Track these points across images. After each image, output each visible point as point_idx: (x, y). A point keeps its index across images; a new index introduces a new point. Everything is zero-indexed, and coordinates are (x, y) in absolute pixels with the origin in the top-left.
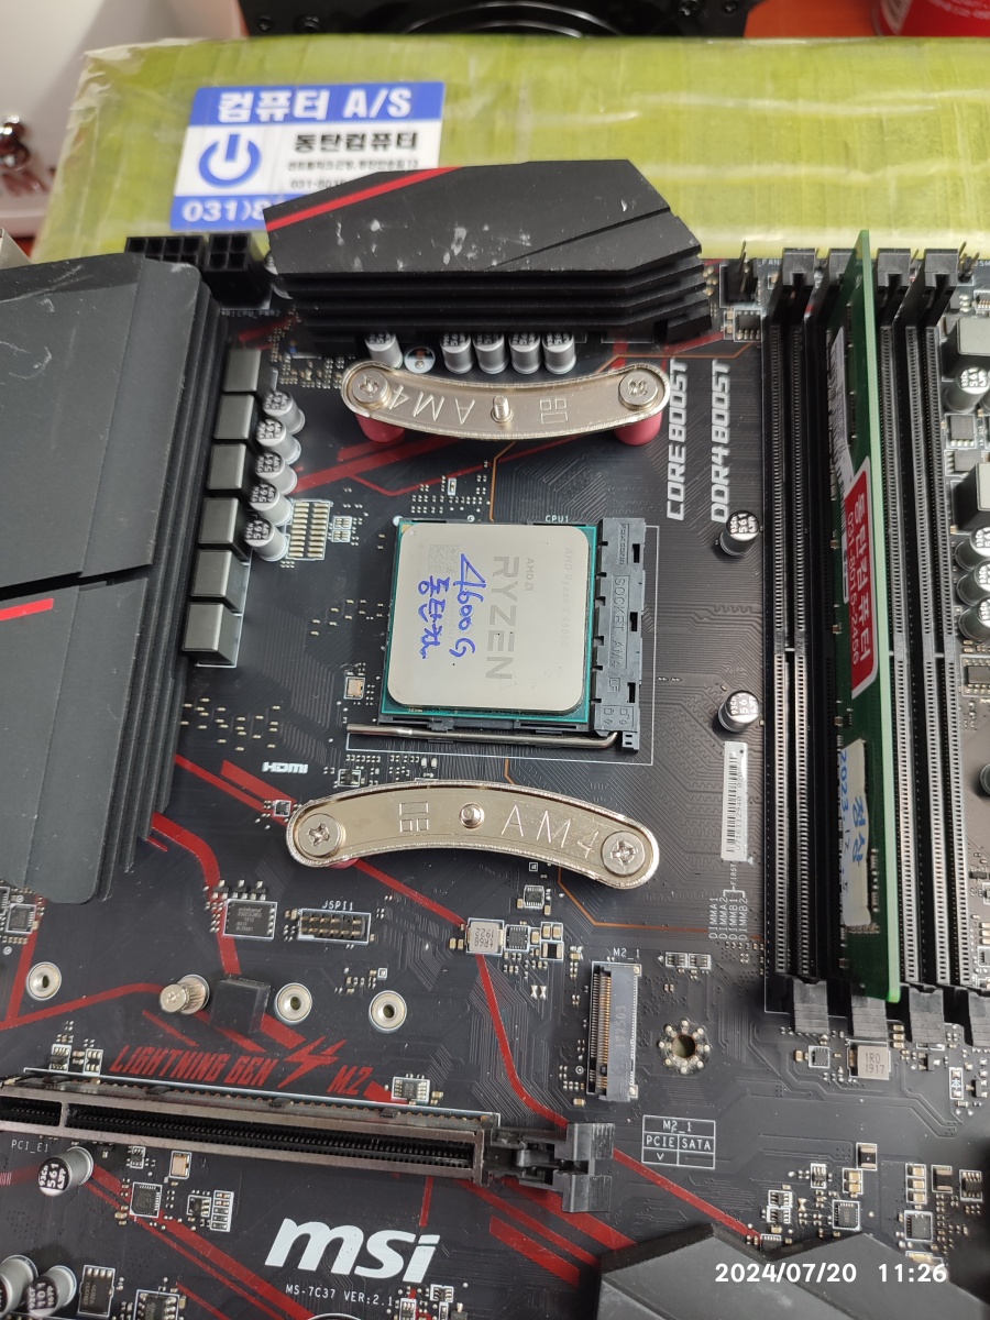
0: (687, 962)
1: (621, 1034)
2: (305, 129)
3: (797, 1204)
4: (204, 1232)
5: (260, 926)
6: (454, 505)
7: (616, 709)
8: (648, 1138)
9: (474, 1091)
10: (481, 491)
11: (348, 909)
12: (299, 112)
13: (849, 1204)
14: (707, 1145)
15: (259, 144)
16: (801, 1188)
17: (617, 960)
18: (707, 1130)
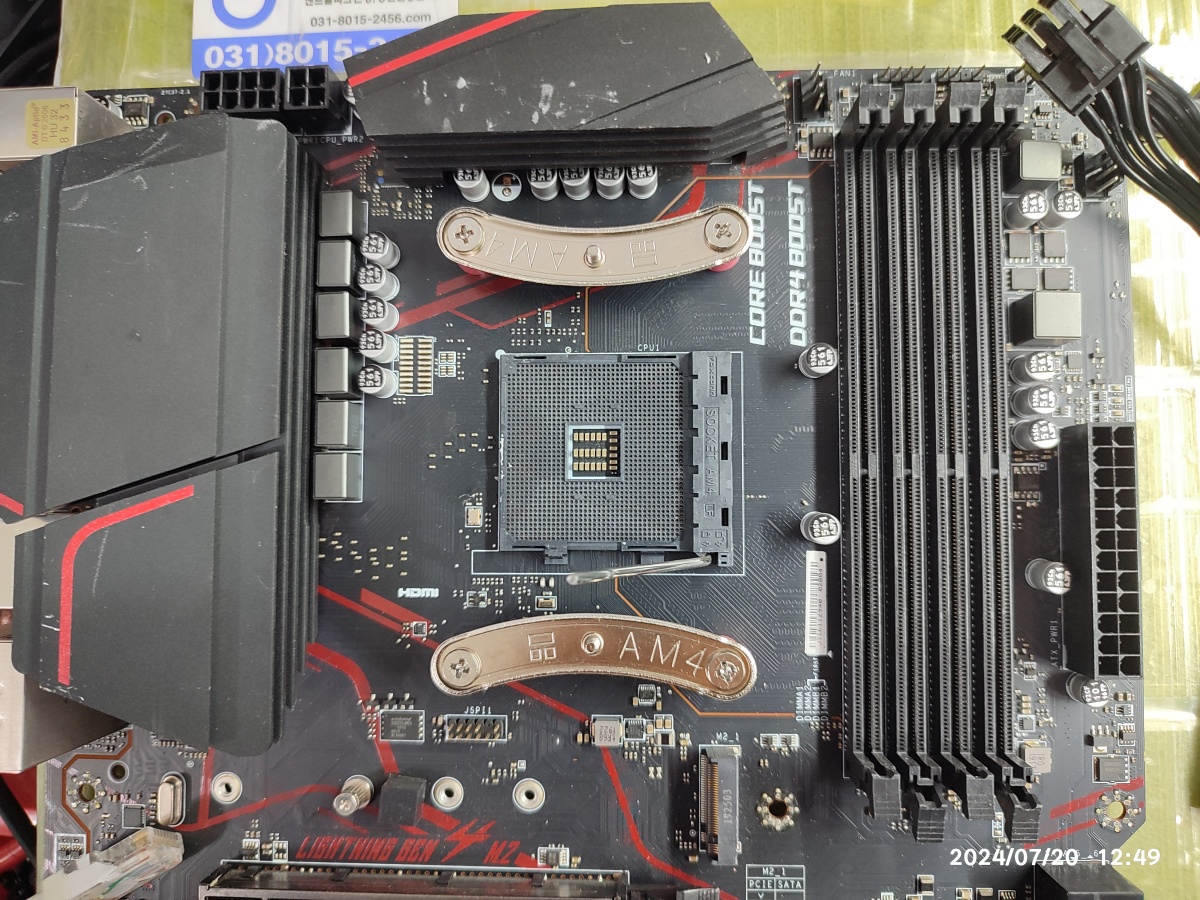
0: (778, 741)
1: (728, 812)
5: (412, 732)
6: (551, 336)
7: (712, 534)
8: (751, 882)
9: (606, 854)
10: (576, 322)
11: (487, 713)
14: (798, 884)
17: (720, 742)
18: (797, 873)
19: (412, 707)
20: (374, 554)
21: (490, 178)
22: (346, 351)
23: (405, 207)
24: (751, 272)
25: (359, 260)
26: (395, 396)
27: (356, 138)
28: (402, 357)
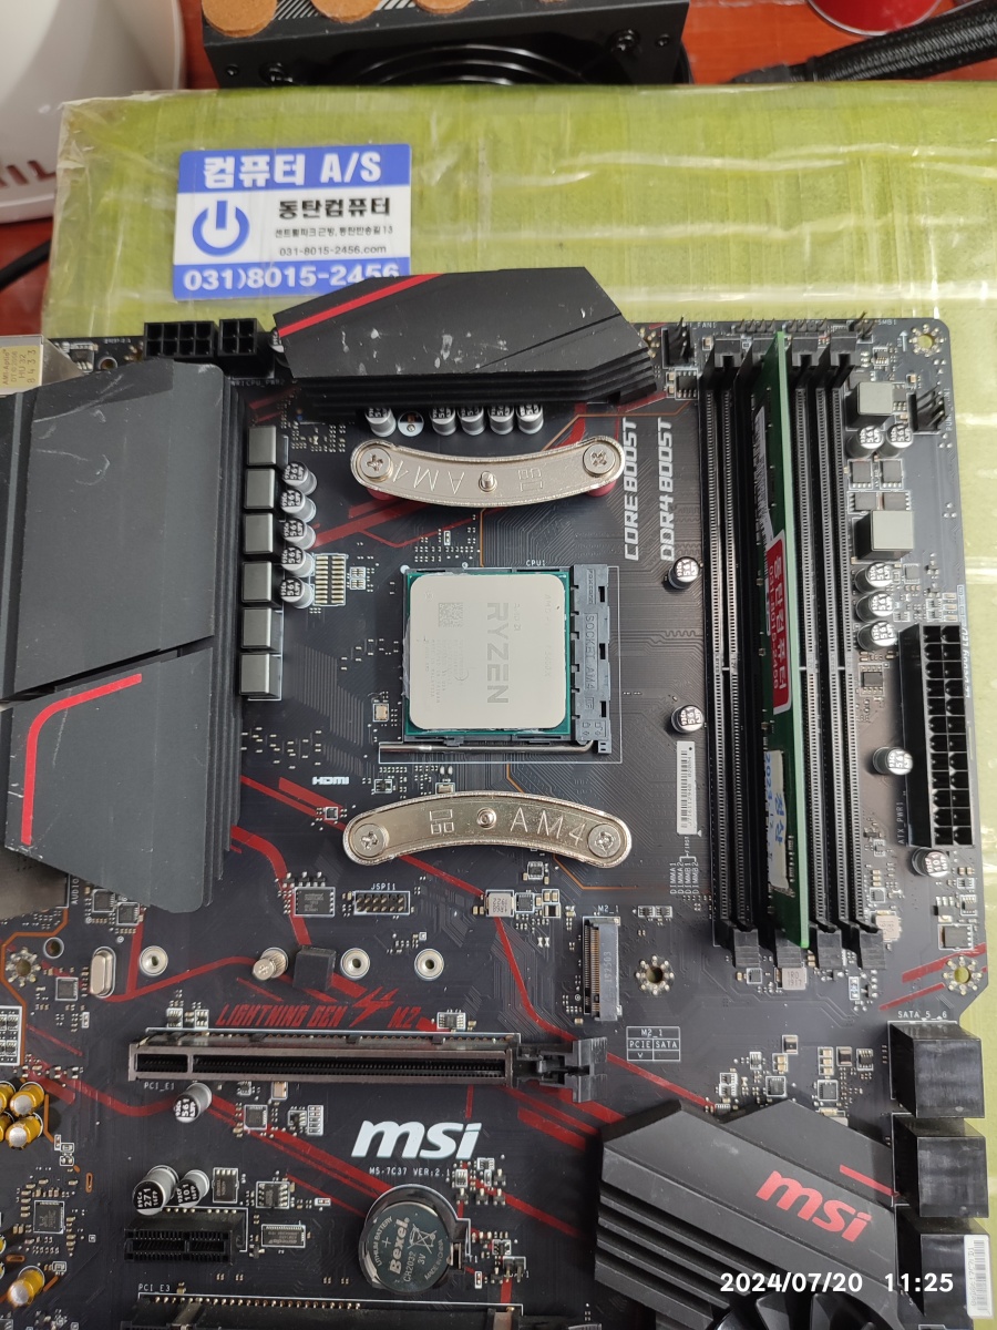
0: (654, 913)
1: (608, 973)
2: (287, 195)
3: (740, 1082)
4: (302, 1136)
5: (324, 906)
6: (450, 554)
7: (592, 725)
8: (631, 1044)
9: (499, 1018)
10: (472, 541)
11: (391, 889)
12: (279, 178)
13: (779, 1078)
14: (674, 1045)
15: (245, 211)
16: (743, 1071)
17: (602, 914)
18: (673, 1034)
19: (323, 884)
20: (291, 747)
21: (396, 416)
22: (270, 565)
23: (321, 441)
24: (626, 497)
25: (282, 487)
26: (311, 606)
27: (278, 381)
28: (318, 572)
